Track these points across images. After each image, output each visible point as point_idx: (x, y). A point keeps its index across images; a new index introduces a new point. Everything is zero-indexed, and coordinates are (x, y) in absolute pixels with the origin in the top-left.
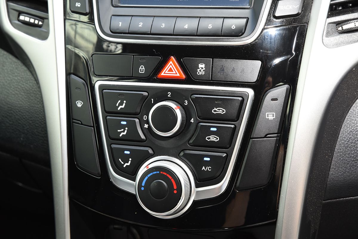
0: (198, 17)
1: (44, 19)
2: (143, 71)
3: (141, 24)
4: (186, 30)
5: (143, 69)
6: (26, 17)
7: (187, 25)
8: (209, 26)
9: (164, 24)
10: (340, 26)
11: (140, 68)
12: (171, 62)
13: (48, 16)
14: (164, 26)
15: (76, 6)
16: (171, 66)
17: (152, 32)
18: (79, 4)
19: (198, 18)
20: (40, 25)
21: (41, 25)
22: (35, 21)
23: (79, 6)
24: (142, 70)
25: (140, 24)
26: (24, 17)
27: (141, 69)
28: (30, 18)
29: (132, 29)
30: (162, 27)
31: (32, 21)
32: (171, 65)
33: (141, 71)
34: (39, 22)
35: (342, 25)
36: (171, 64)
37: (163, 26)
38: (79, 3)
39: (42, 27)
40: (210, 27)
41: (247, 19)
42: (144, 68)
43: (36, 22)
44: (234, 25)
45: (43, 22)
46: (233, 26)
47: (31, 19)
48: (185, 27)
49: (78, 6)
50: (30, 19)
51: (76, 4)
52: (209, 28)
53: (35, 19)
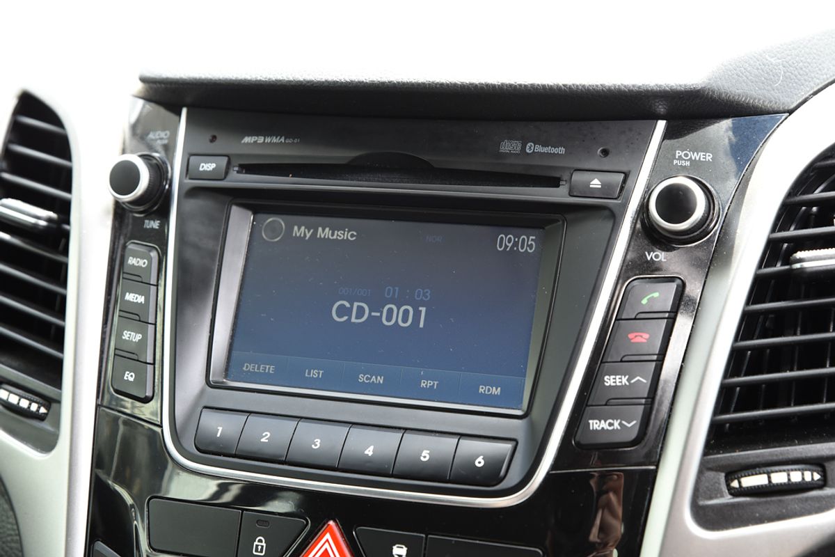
0: (400, 428)
1: (52, 402)
2: (261, 551)
3: (267, 435)
4: (369, 460)
5: (262, 546)
6: (12, 395)
7: (371, 448)
8: (423, 454)
9: (319, 441)
10: (735, 479)
11: (256, 543)
12: (328, 536)
13: (60, 395)
14: (319, 445)
15: (125, 378)
16: (327, 546)
17: (290, 457)
18: (132, 376)
19: (399, 431)
20: (42, 413)
21: (44, 414)
22: (30, 404)
23: (131, 379)
24: (260, 547)
25: (264, 434)
26: (7, 393)
27: (257, 546)
28: (21, 397)
29: (245, 446)
30: (313, 446)
31: (24, 404)
32: (327, 543)
33: (257, 551)
34: (39, 408)
35: (740, 476)
36: (327, 541)
37: (317, 444)
38: (133, 374)
39: (45, 421)
40: (425, 457)
41: (514, 443)
42: (264, 544)
43: (34, 407)
44: (482, 457)
45: (48, 408)
46: (480, 459)
47: (22, 400)
48: (366, 452)
49: (128, 380)
50: (19, 400)
51: (126, 375)
52: (422, 459)
53: (31, 401)
